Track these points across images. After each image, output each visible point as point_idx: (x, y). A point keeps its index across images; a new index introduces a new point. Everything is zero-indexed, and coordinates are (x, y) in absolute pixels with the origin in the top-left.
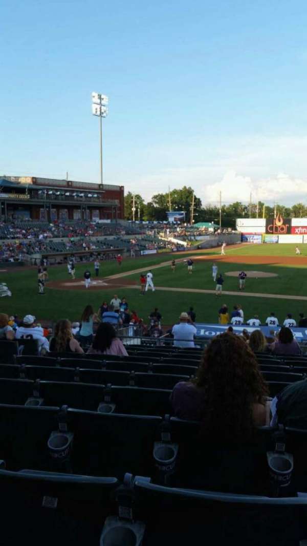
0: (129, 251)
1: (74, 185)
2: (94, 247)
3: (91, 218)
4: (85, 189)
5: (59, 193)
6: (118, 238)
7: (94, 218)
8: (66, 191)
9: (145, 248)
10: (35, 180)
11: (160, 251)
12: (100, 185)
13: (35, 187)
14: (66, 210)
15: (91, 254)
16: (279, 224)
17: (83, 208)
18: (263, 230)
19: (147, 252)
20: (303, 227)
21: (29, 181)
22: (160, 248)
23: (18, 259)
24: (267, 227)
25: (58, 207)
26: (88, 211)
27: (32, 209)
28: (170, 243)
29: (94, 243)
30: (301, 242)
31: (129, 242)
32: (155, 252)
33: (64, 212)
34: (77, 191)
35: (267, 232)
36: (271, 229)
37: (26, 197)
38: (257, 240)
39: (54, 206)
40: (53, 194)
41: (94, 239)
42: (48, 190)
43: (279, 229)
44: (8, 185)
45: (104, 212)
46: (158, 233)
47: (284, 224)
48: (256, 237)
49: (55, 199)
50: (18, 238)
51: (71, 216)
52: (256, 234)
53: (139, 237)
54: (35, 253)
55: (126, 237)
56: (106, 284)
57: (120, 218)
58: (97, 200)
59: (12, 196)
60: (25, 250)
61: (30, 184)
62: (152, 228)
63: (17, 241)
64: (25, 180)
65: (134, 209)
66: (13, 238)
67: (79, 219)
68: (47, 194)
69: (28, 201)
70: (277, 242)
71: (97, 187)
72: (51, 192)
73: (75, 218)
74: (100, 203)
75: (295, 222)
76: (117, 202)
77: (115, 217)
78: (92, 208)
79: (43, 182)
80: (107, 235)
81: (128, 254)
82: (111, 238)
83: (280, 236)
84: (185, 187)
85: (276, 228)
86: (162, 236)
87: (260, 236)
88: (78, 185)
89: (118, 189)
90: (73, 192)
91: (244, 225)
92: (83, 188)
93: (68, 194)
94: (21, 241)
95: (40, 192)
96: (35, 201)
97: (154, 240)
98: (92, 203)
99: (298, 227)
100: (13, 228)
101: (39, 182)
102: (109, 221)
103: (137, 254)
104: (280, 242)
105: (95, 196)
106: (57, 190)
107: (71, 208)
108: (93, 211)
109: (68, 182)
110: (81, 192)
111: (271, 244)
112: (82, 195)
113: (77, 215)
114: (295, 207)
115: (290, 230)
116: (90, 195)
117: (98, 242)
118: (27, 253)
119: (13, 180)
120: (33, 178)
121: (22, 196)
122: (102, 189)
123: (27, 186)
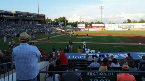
0: (47, 32)
1: (30, 14)
2: (35, 32)
3: (35, 24)
4: (33, 15)
5: (24, 16)
6: (44, 29)
7: (36, 24)
8: (27, 15)
9: (52, 32)
10: (16, 12)
11: (56, 33)
12: (38, 14)
13: (17, 14)
14: (27, 21)
15: (34, 33)
16: (89, 26)
17: (32, 21)
18: (84, 27)
19: (52, 33)
20: (95, 26)
21: (15, 12)
22: (56, 32)
23: (8, 35)
24: (85, 26)
25: (25, 20)
26: (34, 22)
27: (16, 21)
28: (59, 30)
29: (36, 30)
30: (94, 30)
31: (47, 30)
32: (55, 33)
33: (26, 22)
34: (31, 16)
35: (86, 28)
36: (87, 27)
37: (13, 17)
38: (83, 30)
39: (23, 20)
40: (23, 16)
41: (36, 29)
42: (21, 15)
43: (89, 27)
44: (7, 13)
45: (39, 22)
46: (56, 28)
47: (90, 26)
48: (83, 29)
49: (23, 18)
50: (10, 29)
51: (29, 23)
52: (83, 28)
53: (50, 29)
54: (15, 33)
55: (46, 29)
56: (37, 41)
57: (44, 24)
58: (37, 18)
59: (9, 16)
60: (11, 32)
61: (15, 13)
62: (54, 27)
63: (9, 30)
64: (13, 12)
65: (49, 22)
66: (8, 29)
67: (31, 24)
68: (21, 16)
69: (14, 18)
70: (88, 30)
71: (37, 15)
72: (22, 16)
73: (30, 23)
74: (38, 19)
75: (93, 25)
76: (43, 19)
77: (43, 24)
78: (35, 21)
79: (19, 13)
80: (40, 28)
81: (46, 33)
82: (41, 29)
83: (89, 29)
84: (63, 17)
85: (88, 27)
86: (57, 29)
87: (84, 29)
88: (31, 14)
89: (44, 15)
90: (29, 16)
91: (80, 26)
92: (32, 15)
93: (27, 16)
94: (10, 30)
95: (18, 15)
96: (16, 18)
97: (55, 30)
98: (35, 19)
99: (93, 26)
100: (9, 26)
101: (18, 12)
102: (41, 25)
103: (50, 33)
104: (89, 30)
105: (36, 17)
106: (24, 15)
107: (29, 21)
108: (36, 22)
109: (28, 13)
110: (32, 16)
111: (87, 31)
112: (32, 17)
113: (31, 23)
114: (91, 22)
115: (91, 27)
116: (35, 17)
117: (37, 30)
118: (12, 33)
119: (9, 12)
120: (16, 11)
121: (12, 17)
122: (39, 15)
123: (14, 14)
